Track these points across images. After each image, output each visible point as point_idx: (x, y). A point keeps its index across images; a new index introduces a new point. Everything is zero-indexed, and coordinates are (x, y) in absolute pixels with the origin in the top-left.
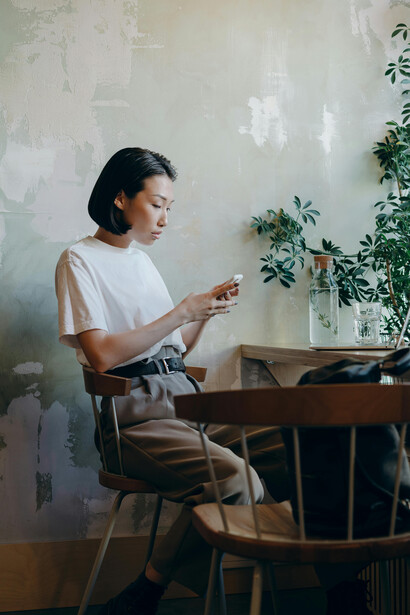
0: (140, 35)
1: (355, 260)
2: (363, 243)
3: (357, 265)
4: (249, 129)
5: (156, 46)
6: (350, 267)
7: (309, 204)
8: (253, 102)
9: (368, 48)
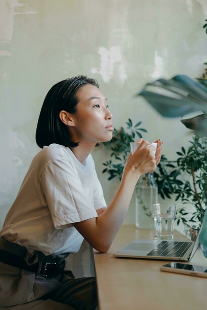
0: (20, 5)
1: (175, 164)
2: (179, 154)
3: (178, 168)
4: (99, 70)
5: (31, 12)
6: (172, 169)
7: (139, 124)
8: (102, 51)
9: (190, 9)
